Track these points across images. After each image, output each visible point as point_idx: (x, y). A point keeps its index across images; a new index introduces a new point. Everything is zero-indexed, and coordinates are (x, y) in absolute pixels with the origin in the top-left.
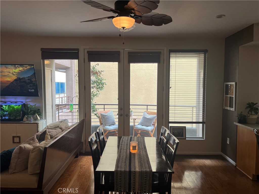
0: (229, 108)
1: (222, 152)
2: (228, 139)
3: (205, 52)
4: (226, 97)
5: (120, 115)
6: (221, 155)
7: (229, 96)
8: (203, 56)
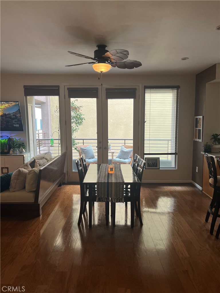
0: (197, 140)
1: (192, 180)
2: (197, 167)
3: (177, 87)
4: (196, 130)
5: (99, 148)
6: (191, 183)
7: (198, 128)
8: (176, 92)
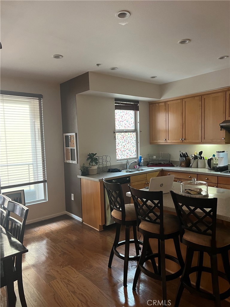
0: (71, 162)
1: (66, 211)
2: (72, 195)
3: (39, 97)
4: (67, 150)
6: (66, 214)
7: (70, 148)
8: (38, 102)
